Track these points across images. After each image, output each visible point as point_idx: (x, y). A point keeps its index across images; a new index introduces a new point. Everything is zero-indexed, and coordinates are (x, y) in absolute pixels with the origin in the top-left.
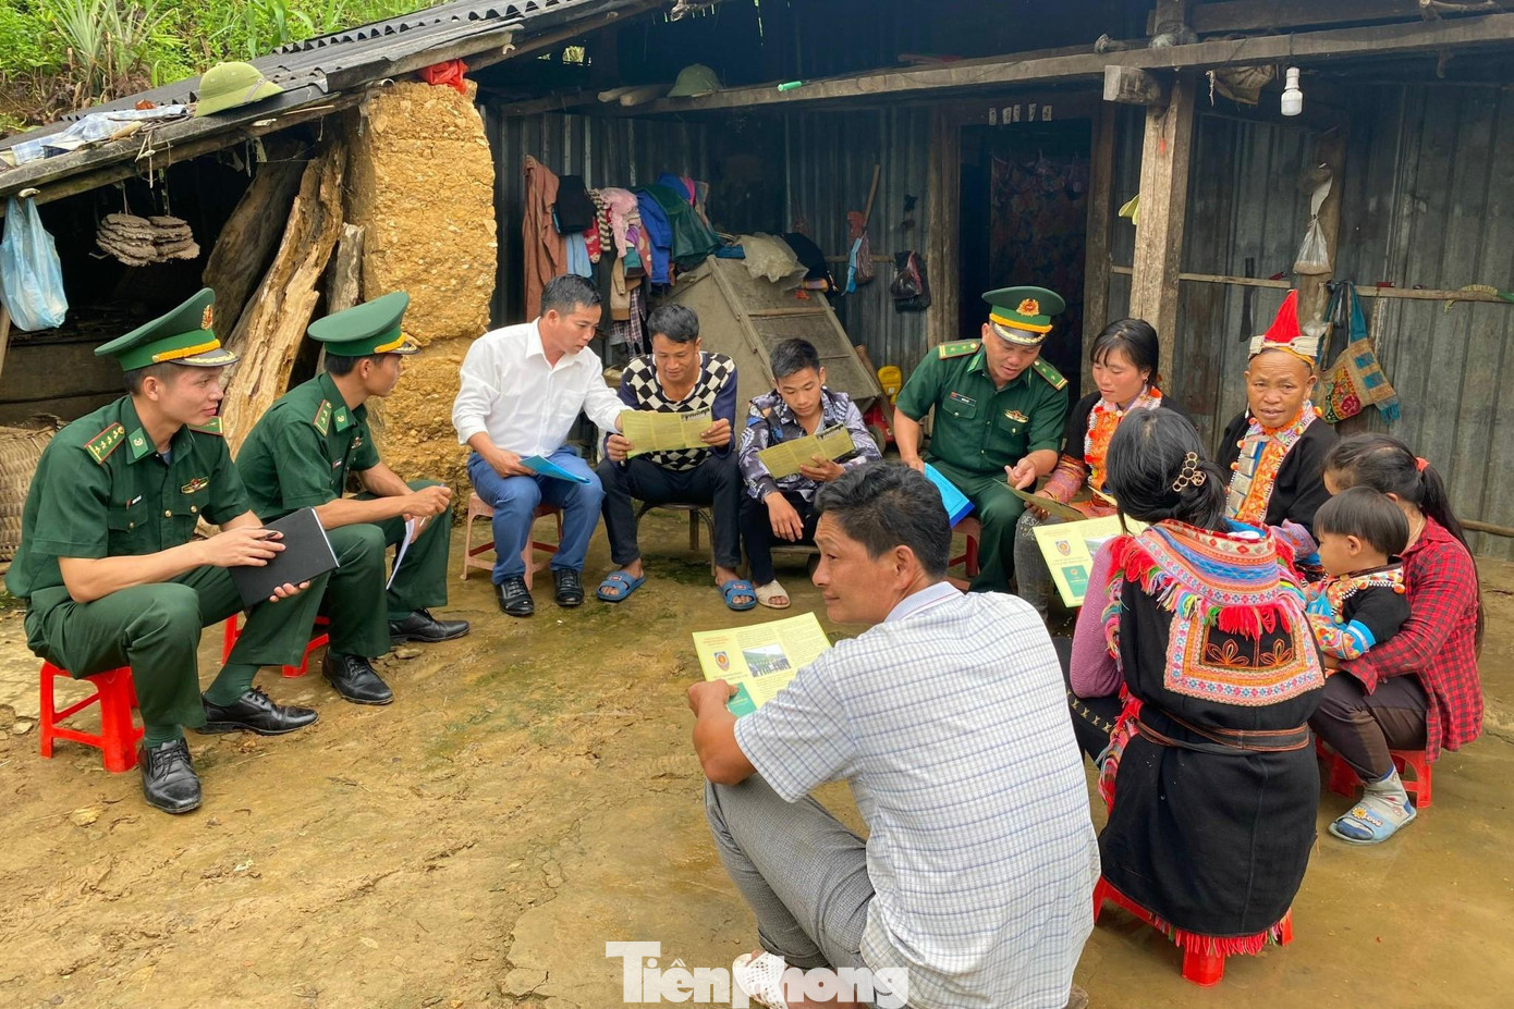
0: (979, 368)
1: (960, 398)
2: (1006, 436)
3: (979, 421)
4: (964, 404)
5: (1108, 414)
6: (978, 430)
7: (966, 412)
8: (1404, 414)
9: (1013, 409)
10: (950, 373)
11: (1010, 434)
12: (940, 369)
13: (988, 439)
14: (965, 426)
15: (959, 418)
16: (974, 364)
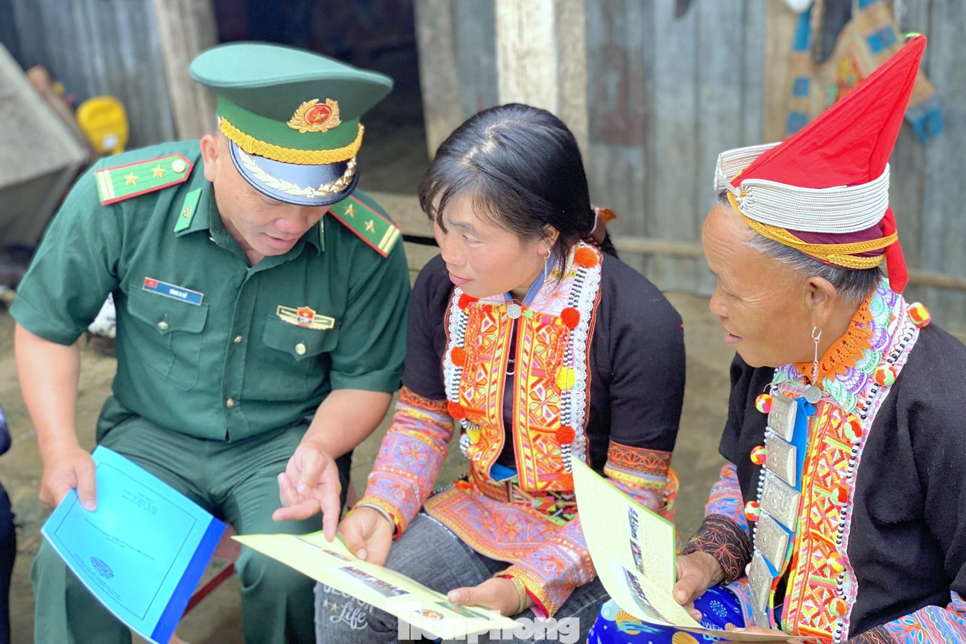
0: (200, 225)
1: (166, 289)
2: (282, 361)
3: (217, 336)
4: (174, 301)
5: (488, 309)
6: (217, 356)
7: (184, 318)
8: (948, 124)
9: (292, 304)
10: (134, 235)
11: (291, 355)
12: (108, 228)
13: (239, 375)
14: (187, 347)
15: (168, 333)
16: (188, 216)
